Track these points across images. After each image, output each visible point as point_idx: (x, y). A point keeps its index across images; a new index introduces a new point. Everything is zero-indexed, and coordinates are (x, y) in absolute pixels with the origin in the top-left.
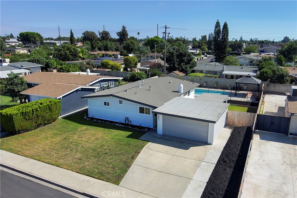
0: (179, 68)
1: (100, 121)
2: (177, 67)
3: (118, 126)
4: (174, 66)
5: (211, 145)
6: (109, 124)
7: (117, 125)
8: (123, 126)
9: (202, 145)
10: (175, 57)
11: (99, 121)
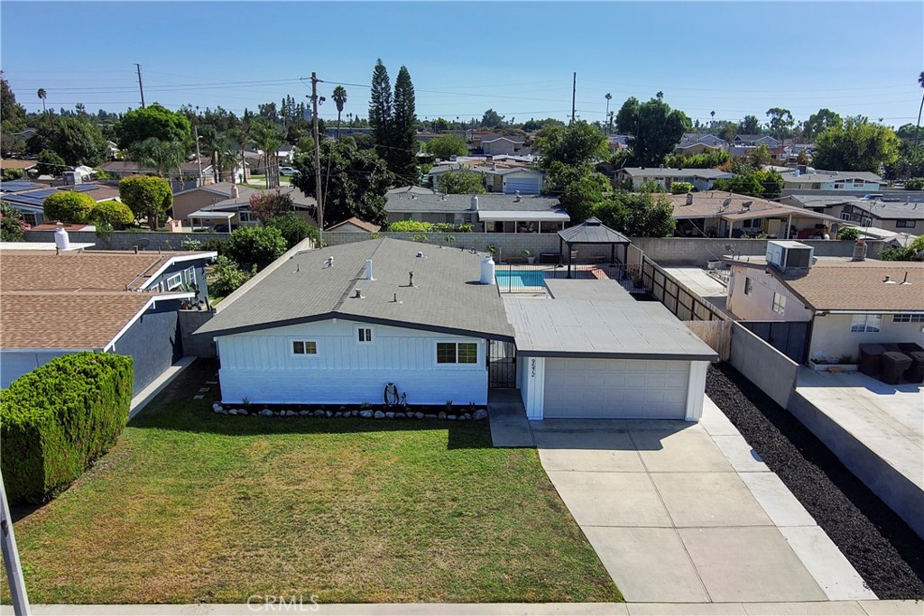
0: (357, 209)
1: (290, 412)
2: (351, 207)
3: (373, 417)
4: (343, 203)
5: (697, 422)
6: (332, 416)
7: (366, 413)
8: (391, 414)
9: (677, 428)
10: (344, 177)
11: (283, 412)
